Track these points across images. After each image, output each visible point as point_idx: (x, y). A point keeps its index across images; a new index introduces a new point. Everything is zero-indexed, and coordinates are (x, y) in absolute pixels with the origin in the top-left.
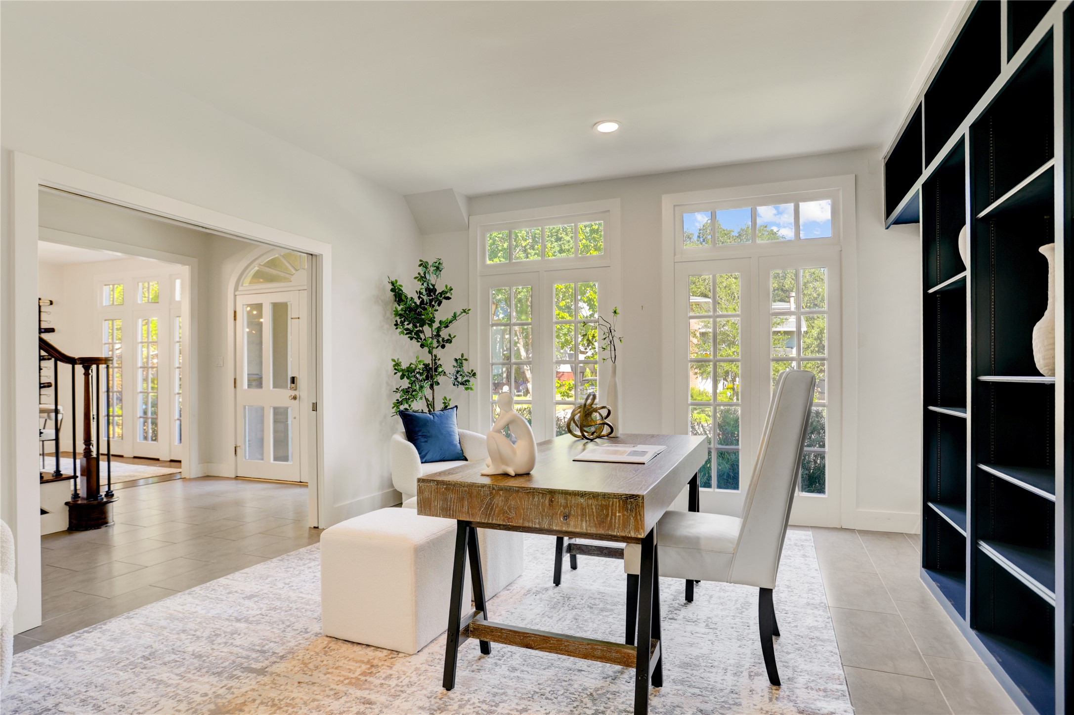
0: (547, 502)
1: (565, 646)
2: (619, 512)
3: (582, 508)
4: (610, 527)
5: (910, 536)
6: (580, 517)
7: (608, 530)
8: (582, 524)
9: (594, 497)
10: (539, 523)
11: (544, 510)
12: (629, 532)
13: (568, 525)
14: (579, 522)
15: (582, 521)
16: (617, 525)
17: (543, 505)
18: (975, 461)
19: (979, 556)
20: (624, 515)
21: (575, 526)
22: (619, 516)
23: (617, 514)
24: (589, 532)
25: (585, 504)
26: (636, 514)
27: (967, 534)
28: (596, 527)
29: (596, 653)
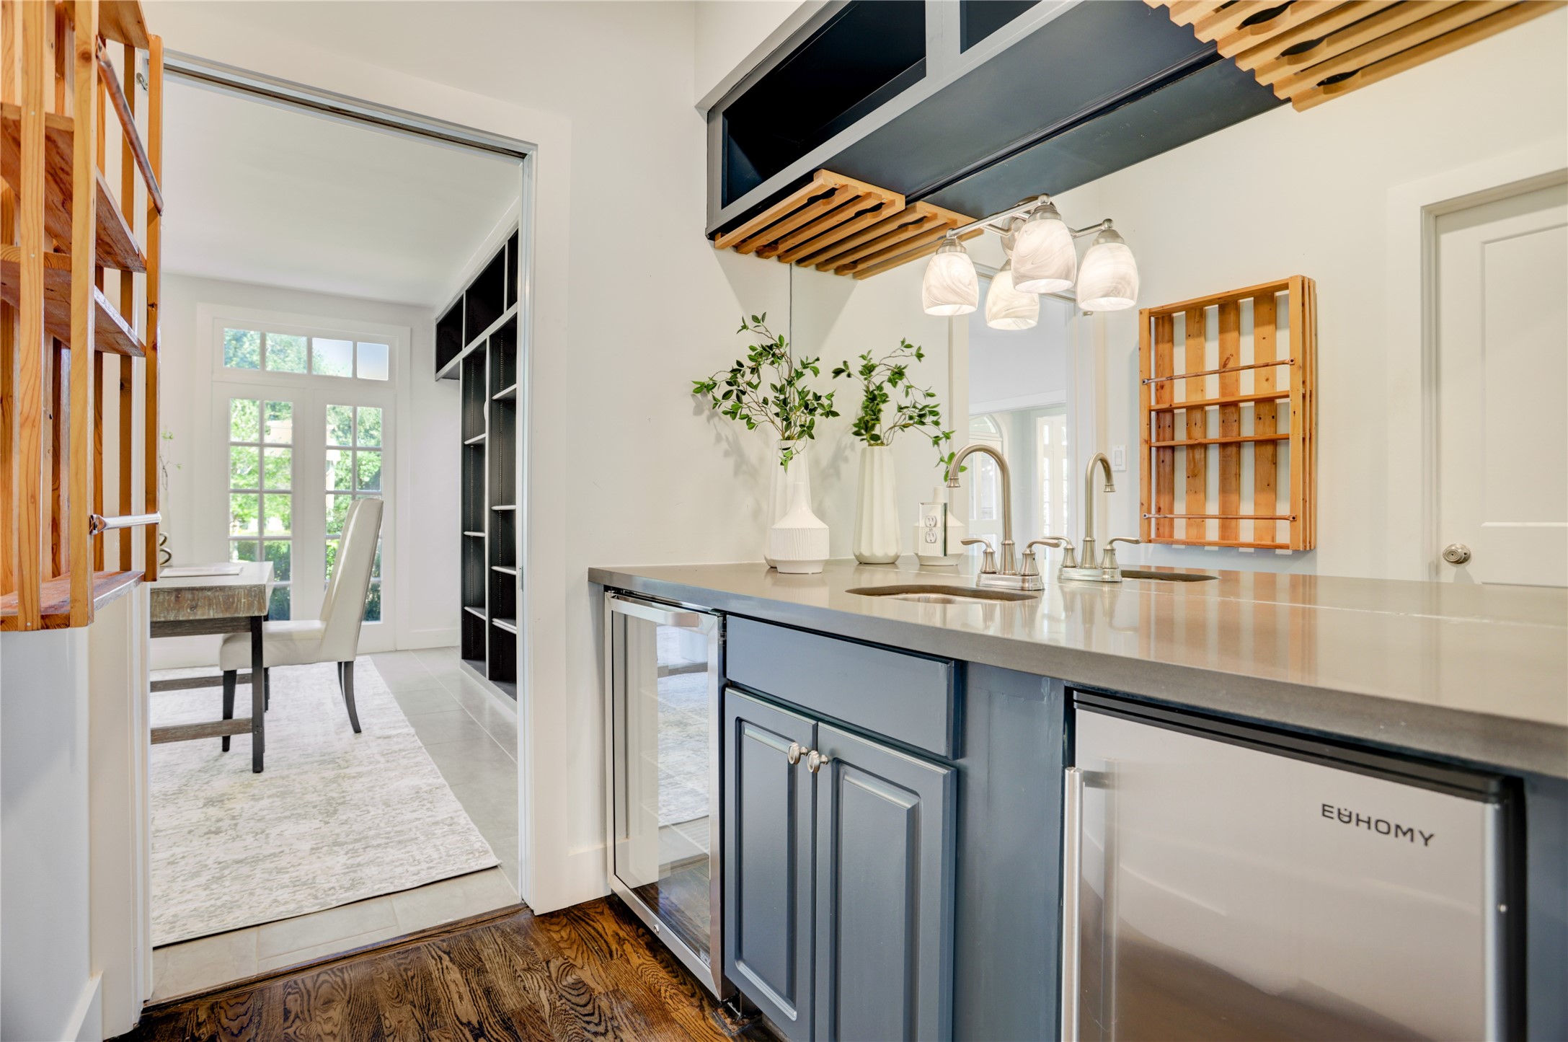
0: (173, 598)
1: (173, 734)
2: (244, 599)
3: (209, 600)
4: (236, 610)
5: (453, 647)
6: (207, 607)
7: (234, 613)
8: (209, 612)
9: (220, 590)
10: (164, 617)
11: (169, 605)
12: (254, 613)
13: (195, 614)
14: (207, 611)
15: (209, 609)
16: (242, 609)
17: (169, 601)
18: (491, 564)
19: (492, 627)
20: (248, 601)
21: (203, 615)
22: (244, 602)
23: (243, 601)
24: (216, 617)
25: (212, 596)
26: (259, 599)
27: (486, 618)
28: (222, 612)
29: (205, 731)
